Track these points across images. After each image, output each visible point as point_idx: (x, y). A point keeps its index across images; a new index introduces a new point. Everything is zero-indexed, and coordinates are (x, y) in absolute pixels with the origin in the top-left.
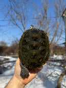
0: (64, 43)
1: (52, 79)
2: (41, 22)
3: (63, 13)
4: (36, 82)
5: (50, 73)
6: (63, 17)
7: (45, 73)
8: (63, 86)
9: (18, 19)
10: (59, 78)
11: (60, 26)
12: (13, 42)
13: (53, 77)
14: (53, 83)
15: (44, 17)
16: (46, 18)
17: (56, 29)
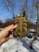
0: (36, 23)
1: (28, 42)
2: (23, 9)
3: (37, 4)
4: (19, 43)
5: (27, 39)
6: (37, 6)
7: (24, 38)
8: (34, 46)
9: (10, 6)
10: (32, 42)
11: (35, 12)
12: (6, 20)
13: (28, 41)
14: (28, 44)
15: (25, 6)
16: (27, 6)
17: (32, 14)
